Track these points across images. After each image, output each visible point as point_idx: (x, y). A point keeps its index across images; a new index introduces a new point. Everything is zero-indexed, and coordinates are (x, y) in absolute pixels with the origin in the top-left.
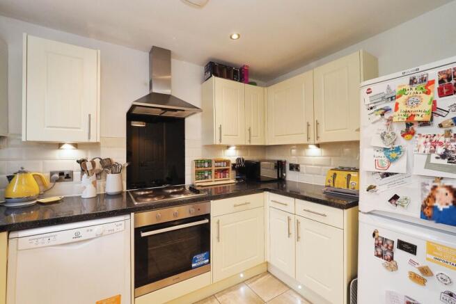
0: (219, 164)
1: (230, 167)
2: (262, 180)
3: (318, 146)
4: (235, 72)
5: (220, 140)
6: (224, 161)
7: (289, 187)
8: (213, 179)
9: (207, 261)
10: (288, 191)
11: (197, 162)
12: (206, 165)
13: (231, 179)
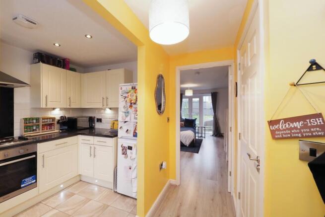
0: (46, 120)
1: (56, 122)
2: (78, 128)
3: (110, 109)
4: (59, 62)
5: (46, 105)
6: (50, 118)
7: (97, 131)
8: (41, 131)
9: (35, 181)
10: (96, 133)
11: (26, 119)
12: (35, 121)
13: (56, 130)
